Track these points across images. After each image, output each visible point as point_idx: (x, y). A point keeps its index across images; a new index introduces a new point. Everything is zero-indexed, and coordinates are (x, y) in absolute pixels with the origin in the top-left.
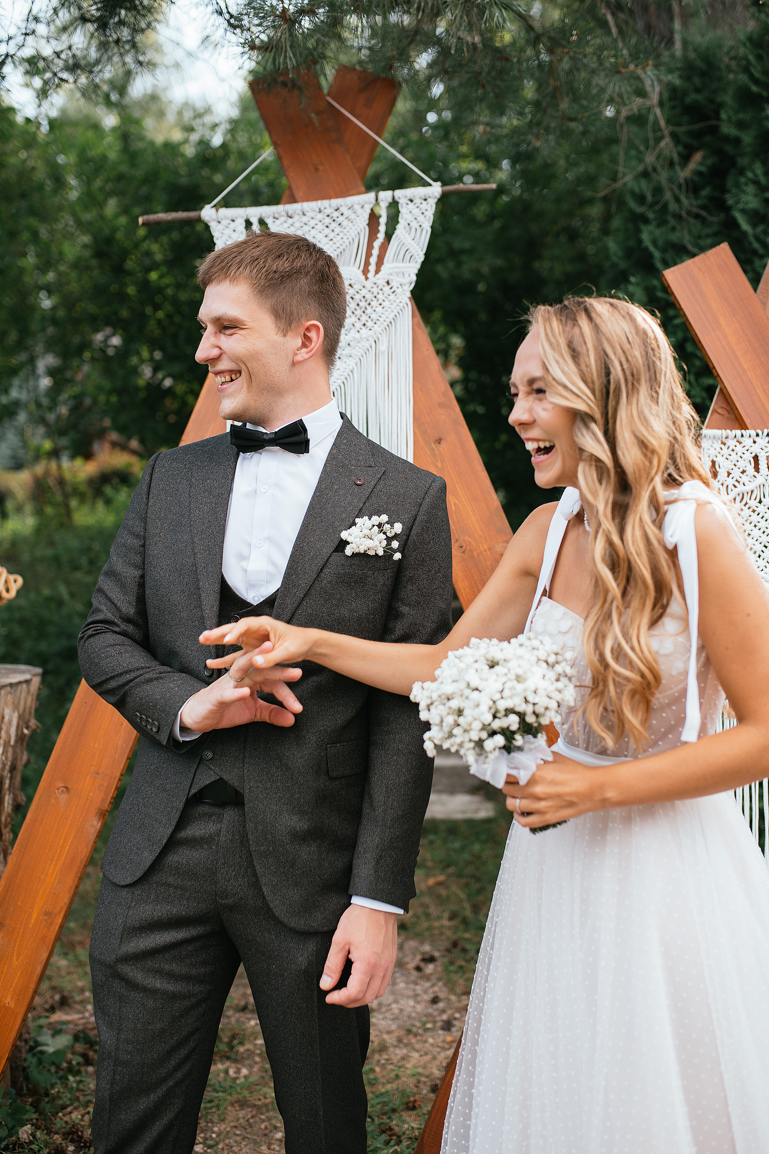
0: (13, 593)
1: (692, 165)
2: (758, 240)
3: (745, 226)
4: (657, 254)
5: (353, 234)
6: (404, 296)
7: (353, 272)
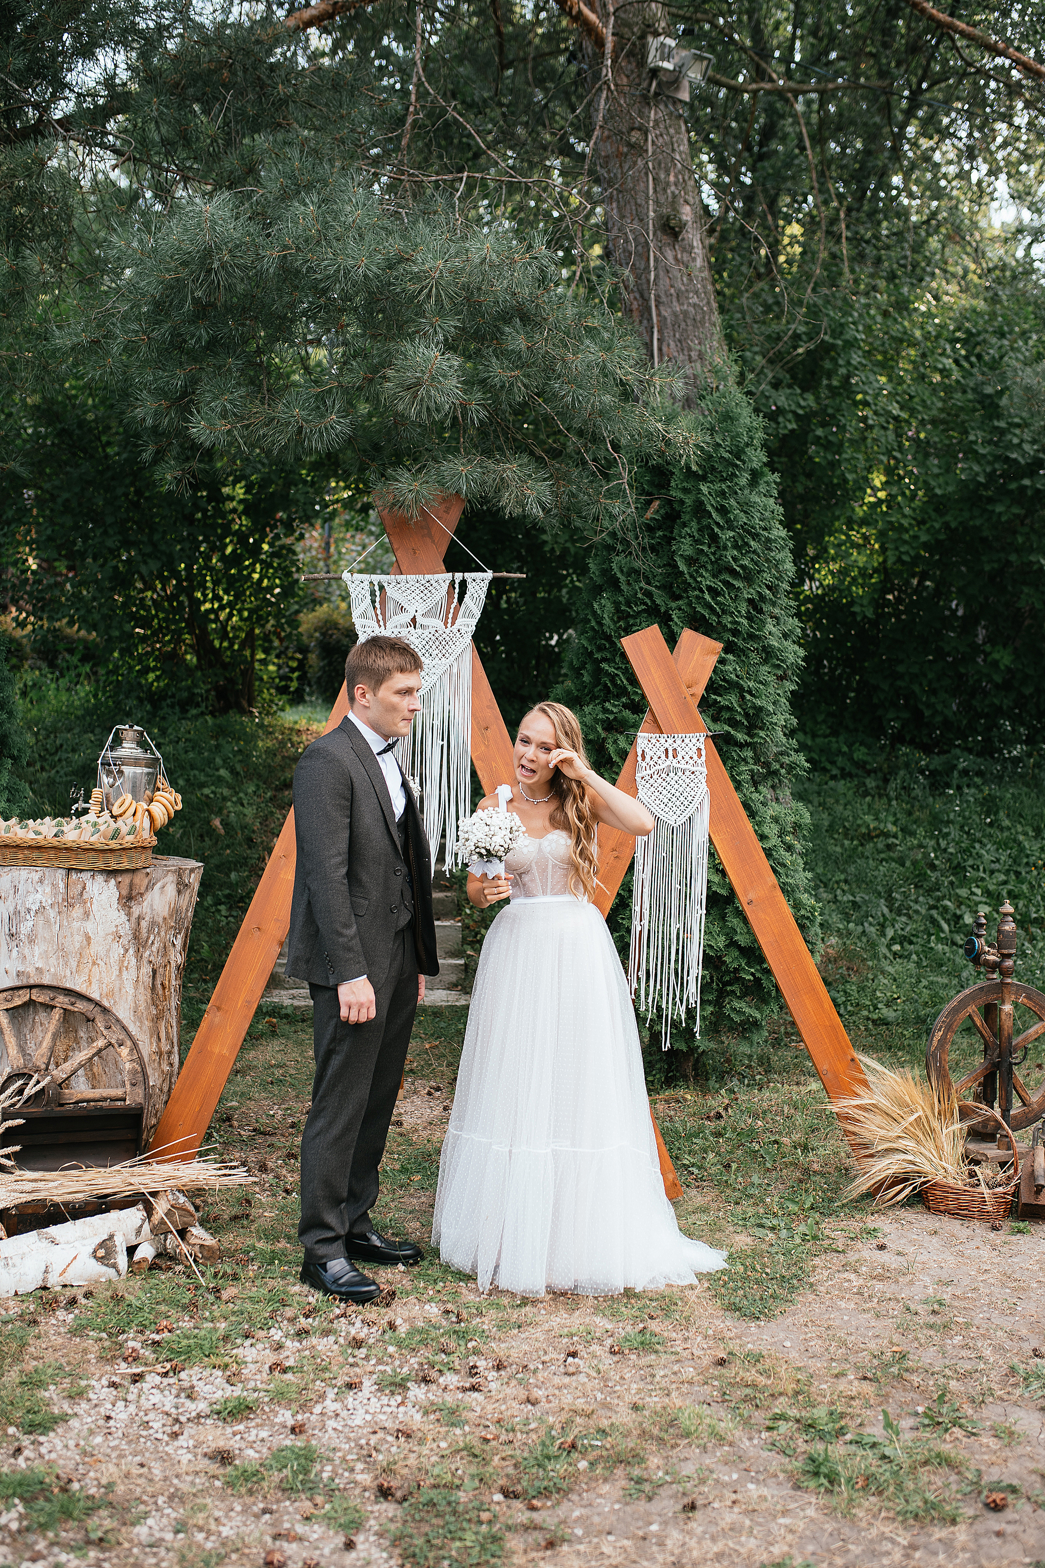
0: (180, 807)
1: (649, 515)
2: (691, 576)
3: (683, 567)
4: (622, 579)
5: (438, 598)
6: (468, 639)
7: (438, 623)
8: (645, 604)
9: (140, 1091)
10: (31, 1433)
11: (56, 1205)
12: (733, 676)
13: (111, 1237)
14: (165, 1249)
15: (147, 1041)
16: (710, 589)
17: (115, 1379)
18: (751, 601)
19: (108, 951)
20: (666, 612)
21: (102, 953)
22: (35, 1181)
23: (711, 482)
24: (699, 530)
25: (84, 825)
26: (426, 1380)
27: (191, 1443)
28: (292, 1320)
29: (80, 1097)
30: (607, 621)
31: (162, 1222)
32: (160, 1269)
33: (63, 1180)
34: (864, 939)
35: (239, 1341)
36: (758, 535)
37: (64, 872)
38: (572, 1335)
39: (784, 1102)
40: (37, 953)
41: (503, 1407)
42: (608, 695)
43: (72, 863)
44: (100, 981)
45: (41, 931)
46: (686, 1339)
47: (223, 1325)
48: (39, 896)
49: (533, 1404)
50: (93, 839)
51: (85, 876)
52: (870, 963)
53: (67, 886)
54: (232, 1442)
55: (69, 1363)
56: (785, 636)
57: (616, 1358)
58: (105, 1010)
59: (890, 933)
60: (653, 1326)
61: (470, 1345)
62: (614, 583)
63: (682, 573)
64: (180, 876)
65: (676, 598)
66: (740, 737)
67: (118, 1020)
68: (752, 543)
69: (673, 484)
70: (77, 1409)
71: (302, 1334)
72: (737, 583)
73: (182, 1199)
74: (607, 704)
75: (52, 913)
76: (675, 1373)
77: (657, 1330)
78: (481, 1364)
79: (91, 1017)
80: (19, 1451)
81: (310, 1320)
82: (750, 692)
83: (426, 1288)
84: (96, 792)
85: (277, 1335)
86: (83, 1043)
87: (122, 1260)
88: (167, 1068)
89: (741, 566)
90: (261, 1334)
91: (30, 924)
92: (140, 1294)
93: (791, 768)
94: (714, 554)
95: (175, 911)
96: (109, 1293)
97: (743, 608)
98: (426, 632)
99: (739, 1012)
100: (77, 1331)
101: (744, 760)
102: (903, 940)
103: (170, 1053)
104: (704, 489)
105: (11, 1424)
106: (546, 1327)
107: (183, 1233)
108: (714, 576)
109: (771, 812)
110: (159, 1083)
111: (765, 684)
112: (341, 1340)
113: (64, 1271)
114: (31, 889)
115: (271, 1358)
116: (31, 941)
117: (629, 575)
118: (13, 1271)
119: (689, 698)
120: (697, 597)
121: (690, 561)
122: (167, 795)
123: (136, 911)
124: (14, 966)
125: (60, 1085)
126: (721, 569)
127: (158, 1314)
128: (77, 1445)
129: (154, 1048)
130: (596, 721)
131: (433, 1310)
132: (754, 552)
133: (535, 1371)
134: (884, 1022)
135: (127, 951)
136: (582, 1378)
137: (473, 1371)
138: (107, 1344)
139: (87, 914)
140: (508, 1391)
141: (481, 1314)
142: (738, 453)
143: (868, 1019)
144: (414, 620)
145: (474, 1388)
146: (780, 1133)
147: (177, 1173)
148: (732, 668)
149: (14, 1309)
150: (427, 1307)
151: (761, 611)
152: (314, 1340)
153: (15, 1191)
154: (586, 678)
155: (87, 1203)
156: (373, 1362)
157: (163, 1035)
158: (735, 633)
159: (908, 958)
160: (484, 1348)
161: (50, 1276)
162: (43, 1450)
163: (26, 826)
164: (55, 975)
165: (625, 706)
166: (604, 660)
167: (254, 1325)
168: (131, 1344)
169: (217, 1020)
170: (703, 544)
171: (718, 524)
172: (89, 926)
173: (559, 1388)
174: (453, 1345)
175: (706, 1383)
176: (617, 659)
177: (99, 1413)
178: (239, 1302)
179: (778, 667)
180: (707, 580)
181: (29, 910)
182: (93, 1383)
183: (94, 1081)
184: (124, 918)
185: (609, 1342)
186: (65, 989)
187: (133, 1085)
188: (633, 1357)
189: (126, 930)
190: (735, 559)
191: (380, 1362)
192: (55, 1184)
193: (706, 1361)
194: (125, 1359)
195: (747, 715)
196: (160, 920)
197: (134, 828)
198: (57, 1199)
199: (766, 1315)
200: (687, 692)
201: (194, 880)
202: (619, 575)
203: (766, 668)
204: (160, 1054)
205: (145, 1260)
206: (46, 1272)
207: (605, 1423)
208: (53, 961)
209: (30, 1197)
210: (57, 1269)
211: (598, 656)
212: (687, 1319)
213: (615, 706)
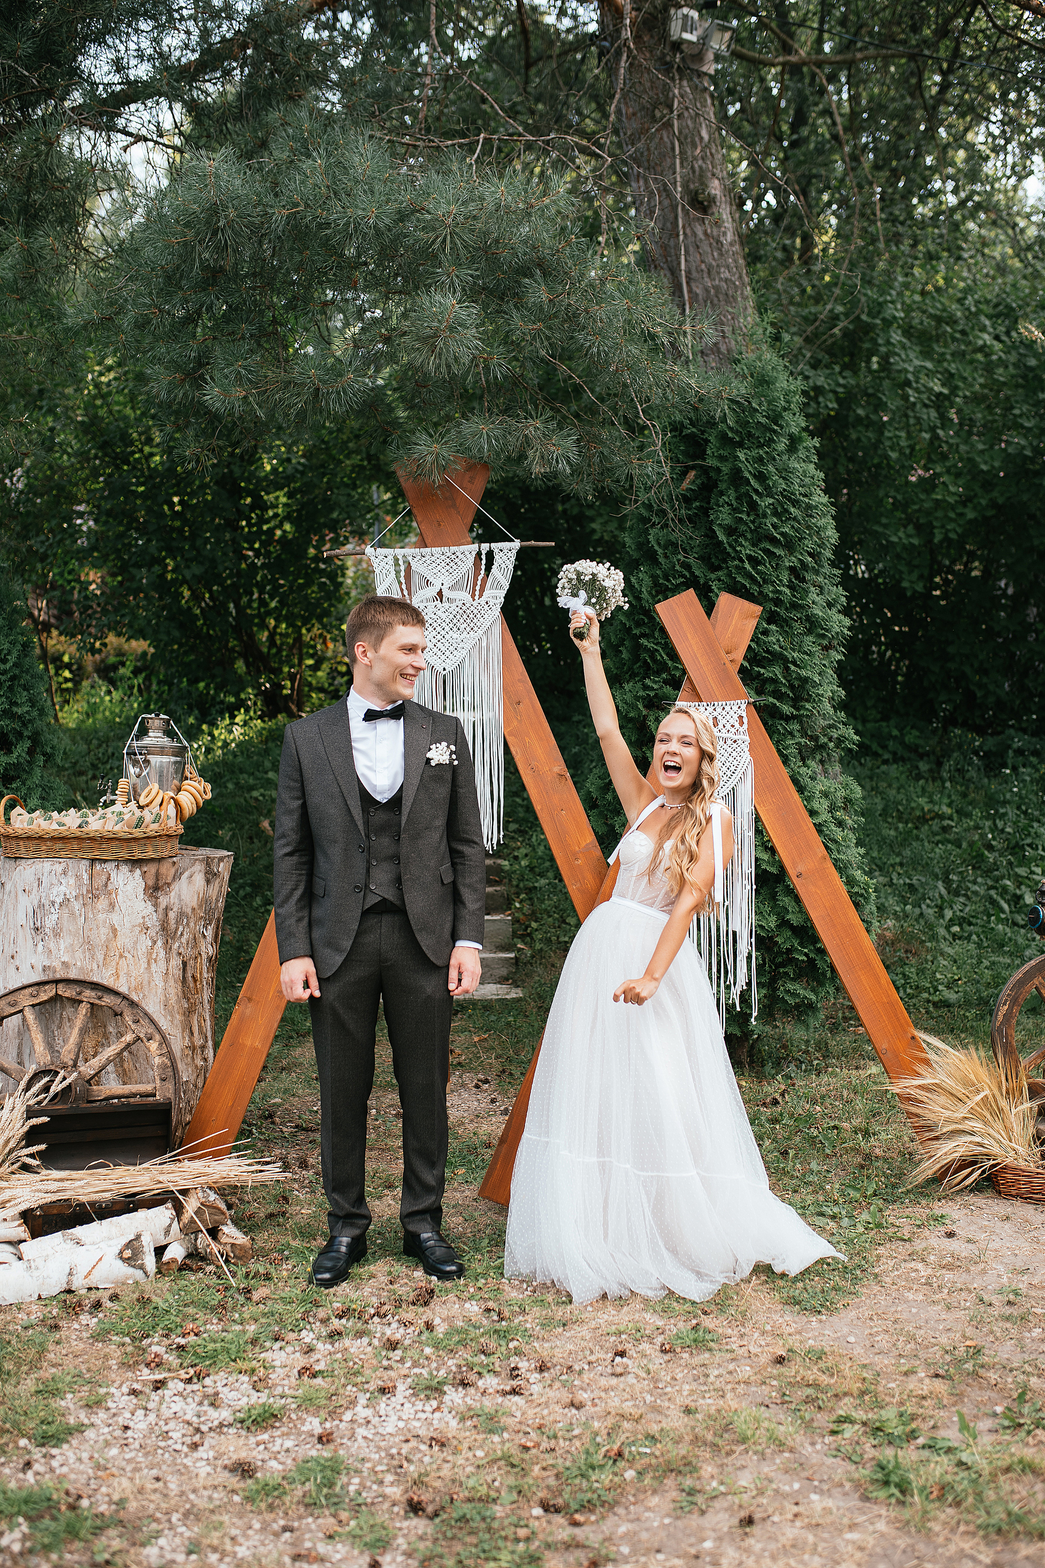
0: (209, 796)
1: (685, 485)
2: (731, 545)
3: (722, 537)
4: (660, 551)
5: (465, 570)
6: (497, 611)
7: (465, 596)
8: (683, 576)
9: (170, 1085)
10: (43, 1445)
11: (82, 1205)
12: (776, 647)
13: (138, 1237)
14: (196, 1249)
15: (179, 1035)
16: (750, 558)
17: (136, 1386)
18: (792, 570)
19: (136, 943)
20: (706, 583)
21: (129, 946)
22: (61, 1180)
23: (749, 448)
24: (737, 498)
25: (109, 815)
26: (464, 1384)
27: (211, 1454)
28: (325, 1321)
29: (108, 1093)
30: (645, 595)
31: (192, 1221)
32: (191, 1269)
33: (90, 1179)
34: (922, 922)
35: (268, 1344)
36: (798, 501)
37: (87, 863)
38: (620, 1333)
39: (843, 1087)
40: (62, 947)
41: (545, 1412)
42: (647, 672)
43: (96, 854)
44: (128, 975)
45: (66, 924)
46: (742, 1336)
47: (253, 1327)
48: (63, 888)
49: (578, 1408)
50: (117, 828)
51: (109, 866)
52: (929, 944)
53: (91, 877)
54: (255, 1453)
55: (89, 1370)
56: (830, 605)
57: (667, 1357)
58: (133, 1004)
59: (948, 914)
60: (708, 1322)
61: (511, 1345)
62: (651, 557)
63: (722, 542)
64: (208, 864)
65: (714, 569)
66: (787, 709)
67: (146, 1014)
68: (792, 510)
69: (709, 452)
70: (94, 1419)
71: (335, 1335)
72: (778, 552)
73: (213, 1197)
74: (647, 681)
75: (77, 906)
76: (730, 1373)
77: (711, 1326)
78: (523, 1365)
79: (119, 1010)
80: (28, 1465)
81: (344, 1321)
82: (794, 663)
83: (466, 1285)
84: (122, 782)
85: (308, 1337)
86: (113, 1038)
87: (150, 1261)
88: (200, 1063)
89: (782, 534)
90: (292, 1336)
91: (55, 917)
92: (168, 1296)
93: (840, 741)
94: (753, 522)
95: (205, 902)
96: (136, 1296)
97: (785, 577)
98: (453, 606)
99: (794, 995)
100: (100, 1336)
101: (791, 733)
102: (962, 921)
103: (203, 1047)
104: (741, 455)
105: (23, 1436)
106: (593, 1324)
107: (214, 1233)
108: (753, 545)
109: (820, 787)
110: (193, 1078)
111: (810, 654)
112: (376, 1342)
113: (89, 1274)
114: (55, 881)
115: (301, 1361)
116: (57, 935)
117: (665, 547)
118: (36, 1274)
119: (728, 664)
120: (737, 567)
121: (730, 531)
122: (196, 784)
123: (163, 901)
124: (40, 960)
125: (88, 1082)
126: (760, 537)
127: (186, 1317)
128: (91, 1458)
129: (187, 1042)
130: (637, 698)
131: (473, 1308)
132: (795, 519)
133: (580, 1373)
134: (945, 1004)
135: (155, 942)
136: (631, 1379)
137: (514, 1374)
138: (130, 1349)
139: (112, 906)
140: (551, 1393)
141: (523, 1312)
142: (776, 418)
143: (928, 1001)
144: (440, 594)
145: (514, 1392)
146: (840, 1119)
147: (207, 1170)
148: (775, 639)
149: (37, 1313)
150: (467, 1305)
151: (803, 580)
152: (347, 1342)
153: (40, 1191)
154: (625, 655)
155: (114, 1202)
156: (408, 1364)
157: (196, 1029)
158: (778, 602)
159: (968, 938)
160: (526, 1348)
161: (74, 1278)
162: (55, 1463)
163: (50, 818)
164: (82, 969)
165: (666, 682)
166: (643, 635)
167: (285, 1327)
168: (155, 1349)
169: (248, 1011)
170: (741, 512)
171: (756, 491)
172: (115, 918)
173: (606, 1390)
174: (493, 1345)
175: (764, 1383)
176: (657, 634)
177: (117, 1422)
178: (269, 1303)
179: (823, 636)
180: (746, 549)
181: (53, 903)
182: (113, 1390)
183: (124, 1077)
184: (151, 909)
185: (660, 1339)
186: (92, 983)
187: (163, 1080)
188: (685, 1355)
189: (154, 921)
190: (774, 526)
191: (415, 1364)
192: (82, 1183)
193: (764, 1359)
194: (148, 1365)
195: (792, 687)
196: (189, 911)
197: (158, 816)
198: (84, 1199)
199: (828, 1309)
200: (726, 658)
201: (224, 869)
202: (656, 547)
203: (811, 638)
204: (193, 1048)
205: (174, 1260)
206: (70, 1274)
207: (654, 1429)
208: (79, 954)
209: (55, 1197)
210: (82, 1271)
211: (636, 631)
212: (744, 1315)
213: (655, 682)
